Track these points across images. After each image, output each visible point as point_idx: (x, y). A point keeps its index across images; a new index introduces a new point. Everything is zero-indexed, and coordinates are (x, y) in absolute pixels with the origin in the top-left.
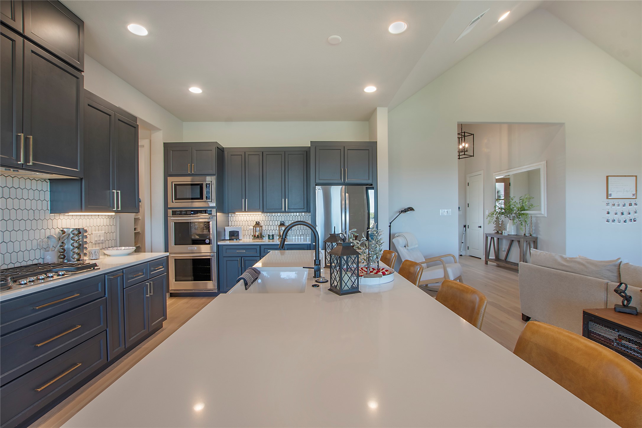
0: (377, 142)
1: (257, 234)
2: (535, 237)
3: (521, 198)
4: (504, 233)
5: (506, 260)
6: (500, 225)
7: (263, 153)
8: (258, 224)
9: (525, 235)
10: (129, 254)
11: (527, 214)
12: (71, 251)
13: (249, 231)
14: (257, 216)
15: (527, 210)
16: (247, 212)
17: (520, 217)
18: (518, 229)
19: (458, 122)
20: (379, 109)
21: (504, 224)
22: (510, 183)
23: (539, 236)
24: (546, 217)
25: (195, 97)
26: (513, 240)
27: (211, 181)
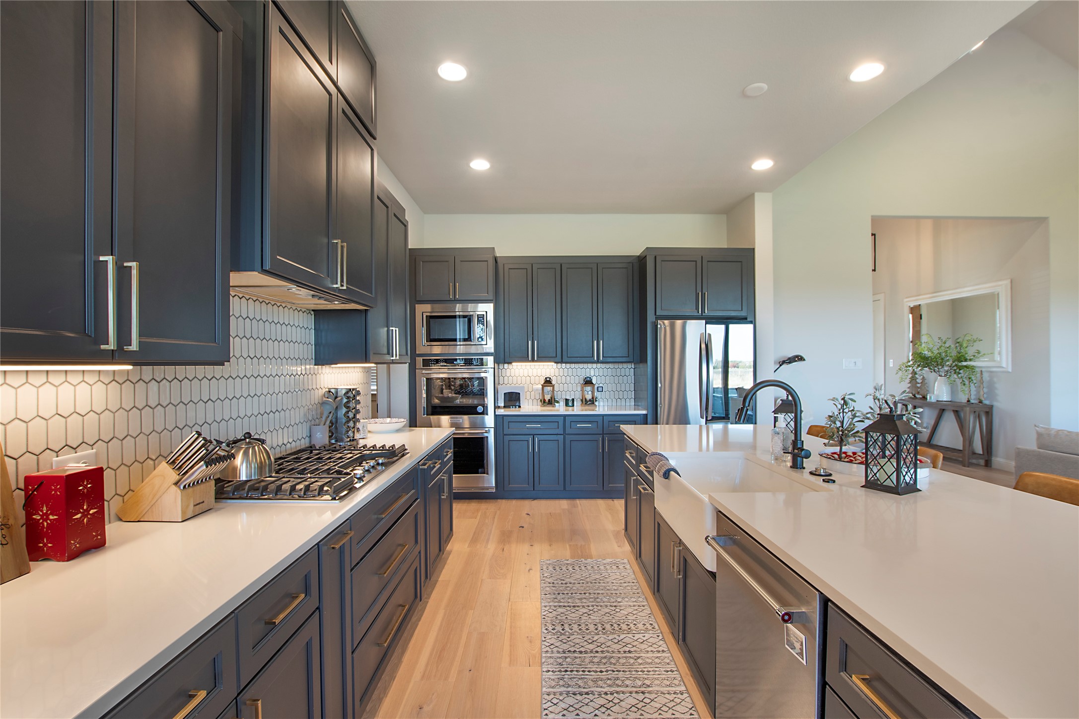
0: (754, 249)
1: (547, 397)
2: (988, 405)
3: (958, 341)
4: (930, 398)
5: (930, 442)
6: (919, 385)
7: (561, 265)
8: (548, 382)
9: (968, 401)
10: (398, 431)
11: (973, 368)
12: (344, 425)
13: (533, 393)
14: (548, 369)
15: (970, 360)
16: (537, 361)
17: (961, 371)
18: (953, 392)
19: (872, 216)
20: (758, 196)
21: (926, 383)
22: (921, 315)
23: (995, 404)
24: (1009, 372)
25: (479, 178)
26: (944, 410)
27: (486, 312)
